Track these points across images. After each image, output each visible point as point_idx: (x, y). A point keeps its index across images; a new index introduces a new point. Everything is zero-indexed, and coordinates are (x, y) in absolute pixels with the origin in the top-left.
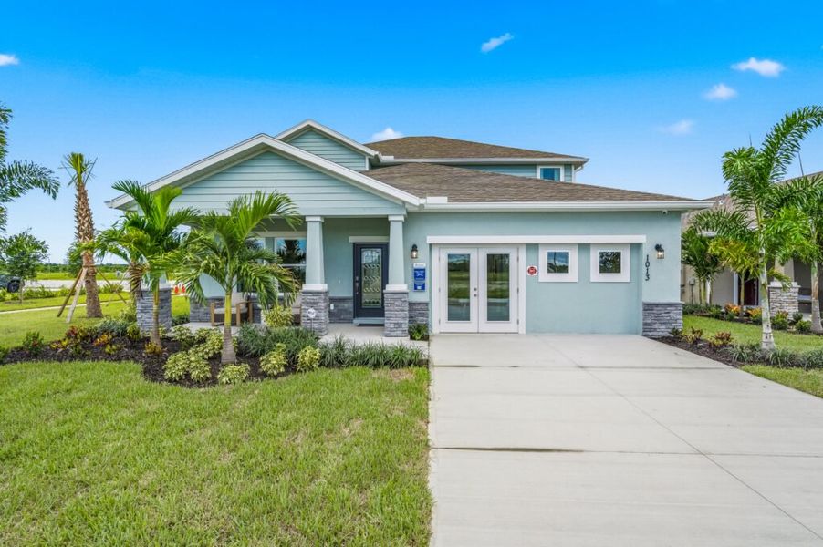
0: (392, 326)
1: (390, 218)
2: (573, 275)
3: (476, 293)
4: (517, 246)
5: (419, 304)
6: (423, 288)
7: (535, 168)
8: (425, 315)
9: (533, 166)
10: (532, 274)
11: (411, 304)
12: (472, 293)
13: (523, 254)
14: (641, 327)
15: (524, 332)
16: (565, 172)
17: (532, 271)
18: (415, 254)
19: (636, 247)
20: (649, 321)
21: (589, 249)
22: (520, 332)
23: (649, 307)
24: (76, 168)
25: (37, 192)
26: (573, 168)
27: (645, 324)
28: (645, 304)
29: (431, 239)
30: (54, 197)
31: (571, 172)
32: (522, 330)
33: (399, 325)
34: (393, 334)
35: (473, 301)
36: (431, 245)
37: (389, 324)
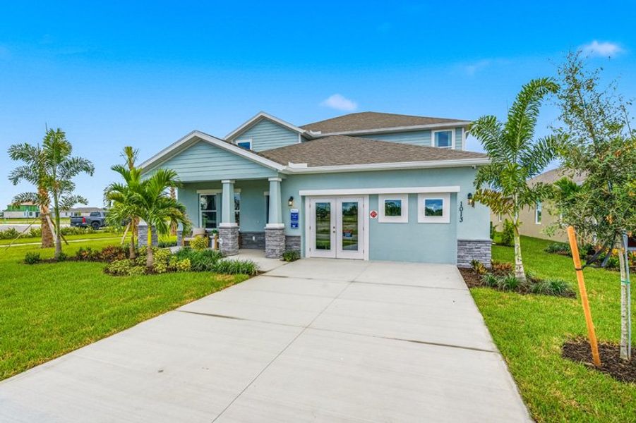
0: (270, 251)
1: (269, 180)
2: (404, 218)
3: (334, 230)
4: (363, 196)
5: (294, 237)
6: (297, 226)
7: (431, 133)
8: (299, 245)
9: (429, 130)
10: (374, 216)
11: (287, 237)
12: (332, 230)
13: (367, 202)
14: (456, 258)
15: (368, 259)
16: (456, 134)
17: (374, 215)
18: (290, 203)
19: (453, 195)
20: (463, 254)
21: (417, 198)
22: (365, 259)
23: (462, 243)
24: (128, 155)
25: (83, 173)
26: (463, 130)
27: (459, 256)
28: (459, 241)
29: (302, 193)
30: (92, 175)
31: (461, 133)
32: (367, 258)
33: (274, 250)
34: (271, 256)
35: (333, 236)
36: (304, 197)
37: (268, 249)
